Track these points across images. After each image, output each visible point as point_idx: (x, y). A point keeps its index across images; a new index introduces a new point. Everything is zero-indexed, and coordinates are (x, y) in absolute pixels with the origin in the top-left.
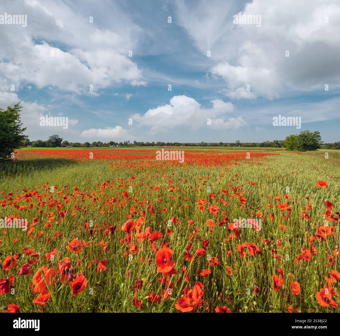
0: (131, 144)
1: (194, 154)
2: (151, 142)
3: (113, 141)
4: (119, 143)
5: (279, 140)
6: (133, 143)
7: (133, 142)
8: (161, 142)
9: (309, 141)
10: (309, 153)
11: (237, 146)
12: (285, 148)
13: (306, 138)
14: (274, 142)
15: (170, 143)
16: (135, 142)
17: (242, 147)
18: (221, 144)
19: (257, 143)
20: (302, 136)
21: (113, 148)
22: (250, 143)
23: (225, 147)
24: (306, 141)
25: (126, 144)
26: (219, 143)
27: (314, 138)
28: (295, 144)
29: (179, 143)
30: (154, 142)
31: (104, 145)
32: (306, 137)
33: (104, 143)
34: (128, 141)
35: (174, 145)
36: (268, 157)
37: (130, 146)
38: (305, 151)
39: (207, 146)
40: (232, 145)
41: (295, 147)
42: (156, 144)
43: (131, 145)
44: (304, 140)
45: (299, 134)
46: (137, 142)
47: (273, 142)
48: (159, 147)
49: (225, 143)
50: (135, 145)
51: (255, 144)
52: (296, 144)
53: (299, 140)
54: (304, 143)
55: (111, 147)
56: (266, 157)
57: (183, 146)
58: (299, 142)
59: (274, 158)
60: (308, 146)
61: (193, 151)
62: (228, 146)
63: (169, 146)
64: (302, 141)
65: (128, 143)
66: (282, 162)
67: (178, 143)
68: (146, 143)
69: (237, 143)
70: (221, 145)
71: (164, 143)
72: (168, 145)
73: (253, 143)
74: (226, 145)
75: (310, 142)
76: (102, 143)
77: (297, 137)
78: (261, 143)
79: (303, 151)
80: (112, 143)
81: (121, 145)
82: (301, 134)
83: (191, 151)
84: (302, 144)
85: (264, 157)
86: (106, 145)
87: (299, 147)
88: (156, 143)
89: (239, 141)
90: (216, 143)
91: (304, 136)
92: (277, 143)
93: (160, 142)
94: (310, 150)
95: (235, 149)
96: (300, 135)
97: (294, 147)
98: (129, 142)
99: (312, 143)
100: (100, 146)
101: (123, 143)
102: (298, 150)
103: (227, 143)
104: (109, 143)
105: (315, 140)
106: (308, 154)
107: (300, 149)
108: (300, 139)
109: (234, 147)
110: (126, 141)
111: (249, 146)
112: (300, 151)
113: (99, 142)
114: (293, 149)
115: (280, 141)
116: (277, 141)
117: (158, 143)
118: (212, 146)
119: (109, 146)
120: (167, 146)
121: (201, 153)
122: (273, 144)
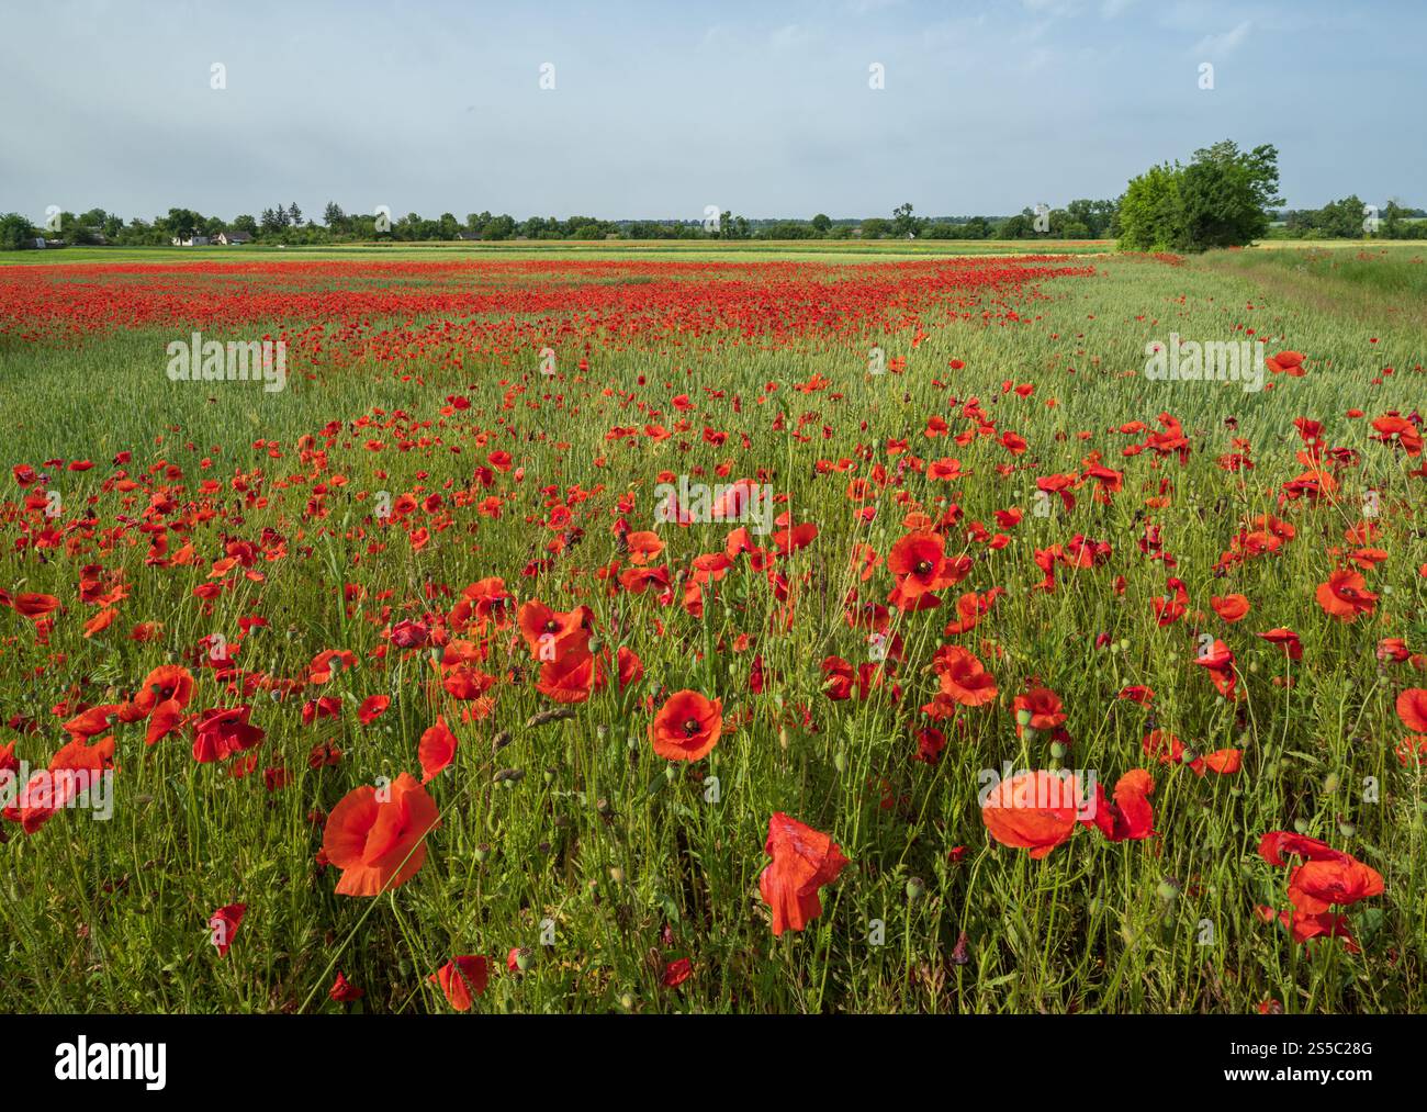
0: (312, 226)
1: (693, 277)
2: (436, 218)
3: (192, 209)
4: (229, 220)
5: (1095, 199)
6: (320, 222)
7: (323, 212)
8: (495, 214)
9: (1228, 198)
10: (1219, 260)
11: (897, 233)
12: (1115, 242)
13: (1215, 186)
14: (1074, 208)
15: (547, 218)
16: (334, 214)
17: (922, 242)
18: (822, 226)
19: (995, 219)
20: (1202, 174)
21: (197, 254)
22: (959, 220)
23: (843, 242)
24: (1213, 201)
25: (277, 229)
26: (810, 218)
27: (1249, 181)
28: (1165, 219)
29: (600, 219)
30: (449, 217)
31: (128, 232)
32: (1218, 176)
33: (127, 223)
34: (286, 209)
35: (572, 231)
36: (1048, 286)
37: (304, 242)
38: (1203, 251)
39: (748, 238)
40: (877, 229)
41: (1162, 233)
42: (462, 228)
43: (312, 236)
44: (1205, 194)
45: (1187, 163)
46: (348, 212)
47: (1067, 209)
48: (483, 242)
49: (841, 222)
50: (334, 231)
51: (985, 223)
52: (1168, 215)
53: (1183, 193)
54: (1204, 211)
55: (181, 248)
56: (1034, 284)
57: (622, 238)
58: (1182, 207)
59: (1069, 288)
60: (1220, 223)
61: (682, 267)
62: (856, 237)
63: (544, 238)
64: (1199, 199)
65: (293, 221)
66: (1104, 307)
67: (593, 221)
68: (403, 222)
69: (899, 220)
70: (823, 229)
71: (510, 220)
72: (533, 236)
73: (977, 220)
74: (846, 230)
75: (1230, 206)
76: (120, 223)
77: (1178, 178)
78: (1012, 216)
79: (1190, 251)
80: (184, 224)
81: (246, 230)
82: (1197, 162)
83: (671, 266)
84: (1193, 215)
85: (1027, 288)
86: (142, 235)
87: (1177, 233)
88: (463, 221)
89: (909, 207)
90: (792, 222)
91: (1210, 174)
92: (1085, 218)
93: (487, 216)
94: (1224, 244)
95: (889, 253)
96: (1194, 167)
97: (1157, 235)
98: (295, 211)
99: (1233, 207)
100: (110, 244)
101: (258, 223)
102: (1173, 246)
103: (852, 221)
104: (166, 222)
105: (1252, 194)
106: (1214, 264)
107: (1180, 240)
108: (1189, 190)
109: (885, 243)
110: (275, 210)
111: (956, 237)
112: (1182, 249)
113: (97, 217)
114: (1152, 241)
115: (1097, 206)
116: (1087, 204)
117: (473, 218)
118: (775, 238)
119: (171, 244)
120: (530, 237)
121: (730, 277)
122: (1067, 220)
